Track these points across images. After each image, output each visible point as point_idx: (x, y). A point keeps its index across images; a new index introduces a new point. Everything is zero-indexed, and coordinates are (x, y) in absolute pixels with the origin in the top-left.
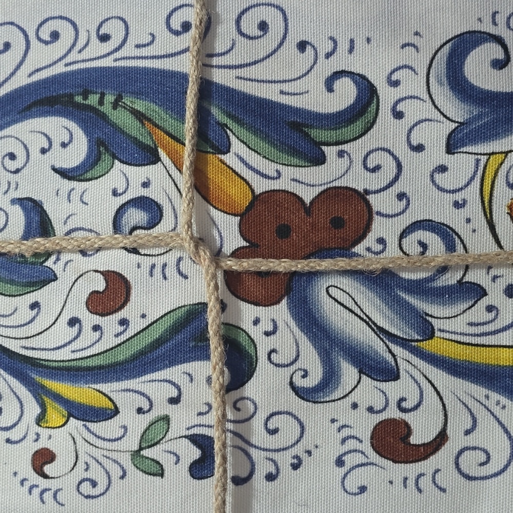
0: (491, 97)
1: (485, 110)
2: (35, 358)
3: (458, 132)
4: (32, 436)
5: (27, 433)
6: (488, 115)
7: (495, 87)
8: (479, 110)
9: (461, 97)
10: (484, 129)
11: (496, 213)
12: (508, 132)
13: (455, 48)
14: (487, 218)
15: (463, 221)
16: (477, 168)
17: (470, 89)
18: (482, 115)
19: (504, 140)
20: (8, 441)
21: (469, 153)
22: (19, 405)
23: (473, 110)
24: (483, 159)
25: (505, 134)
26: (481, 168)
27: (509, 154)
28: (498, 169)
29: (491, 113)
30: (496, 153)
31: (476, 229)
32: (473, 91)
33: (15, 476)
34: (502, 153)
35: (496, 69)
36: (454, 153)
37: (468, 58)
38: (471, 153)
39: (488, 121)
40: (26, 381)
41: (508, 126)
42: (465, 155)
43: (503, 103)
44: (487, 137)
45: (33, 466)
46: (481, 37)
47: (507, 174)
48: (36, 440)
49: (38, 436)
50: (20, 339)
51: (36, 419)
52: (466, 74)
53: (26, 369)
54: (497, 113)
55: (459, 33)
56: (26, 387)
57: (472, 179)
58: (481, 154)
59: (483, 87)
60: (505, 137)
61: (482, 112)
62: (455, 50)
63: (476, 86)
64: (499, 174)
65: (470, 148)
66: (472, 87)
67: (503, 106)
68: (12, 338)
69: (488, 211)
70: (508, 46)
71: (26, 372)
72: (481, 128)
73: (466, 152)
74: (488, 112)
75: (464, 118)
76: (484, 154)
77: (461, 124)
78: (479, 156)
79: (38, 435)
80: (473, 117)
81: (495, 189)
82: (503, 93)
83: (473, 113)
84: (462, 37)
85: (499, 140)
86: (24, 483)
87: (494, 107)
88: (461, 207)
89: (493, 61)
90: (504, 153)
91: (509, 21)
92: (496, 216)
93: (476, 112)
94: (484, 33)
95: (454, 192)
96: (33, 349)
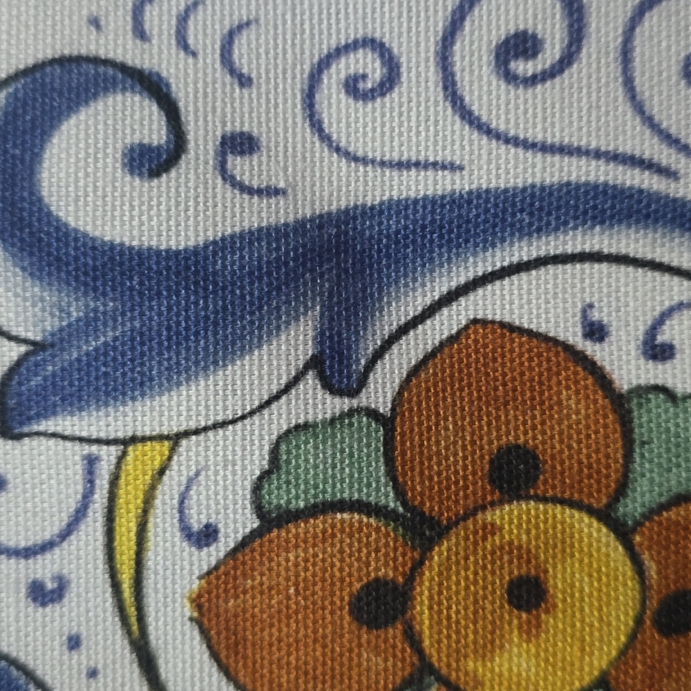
0: (121, 264)
1: (105, 305)
3: (28, 370)
6: (115, 320)
7: (135, 233)
8: (87, 306)
9: (32, 264)
10: (105, 365)
11: (157, 620)
12: (179, 373)
13: (16, 108)
14: (129, 632)
15: (58, 644)
16: (91, 482)
17: (58, 240)
18: (96, 319)
19: (165, 398)
21: (64, 438)
23: (69, 305)
24: (108, 454)
25: (169, 380)
26: (103, 483)
27: (184, 442)
28: (153, 487)
29: (123, 314)
30: (144, 439)
31: (100, 667)
32: (67, 245)
34: (161, 438)
35: (141, 175)
36: (19, 437)
37: (55, 141)
38: (72, 439)
39: (115, 339)
41: (178, 354)
42: (52, 442)
43: (159, 283)
44: (115, 390)
46: (97, 74)
47: (182, 502)
52: (45, 193)
54: (142, 314)
55: (31, 62)
57: (80, 514)
58: (98, 441)
59: (97, 234)
60: (169, 390)
61: (95, 310)
62: (15, 115)
63: (76, 231)
64: (158, 502)
65: (67, 423)
66: (64, 234)
67: (159, 294)
69: (132, 611)
70: (181, 104)
72: (96, 359)
73: (54, 435)
74: (115, 309)
75: (44, 331)
76: (108, 442)
77: (37, 347)
78: (94, 449)
80: (69, 325)
81: (150, 545)
82: (158, 253)
83: (69, 314)
84: (38, 75)
85: (152, 397)
87: (132, 298)
88: (52, 601)
89: (132, 150)
90: (168, 438)
91: (185, 29)
92: (157, 629)
93: (78, 310)
94: (106, 62)
95: (28, 553)
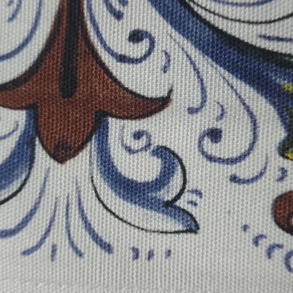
2: (281, 54)
4: (273, 173)
5: (265, 168)
20: (234, 179)
22: (250, 126)
33: (245, 230)
40: (267, 88)
45: (275, 216)
48: (281, 179)
49: (283, 173)
50: (257, 23)
51: (279, 148)
53: (267, 70)
56: (266, 98)
68: (244, 22)
71: (267, 74)
79: (284, 171)
86: (260, 242)
96: (279, 39)
